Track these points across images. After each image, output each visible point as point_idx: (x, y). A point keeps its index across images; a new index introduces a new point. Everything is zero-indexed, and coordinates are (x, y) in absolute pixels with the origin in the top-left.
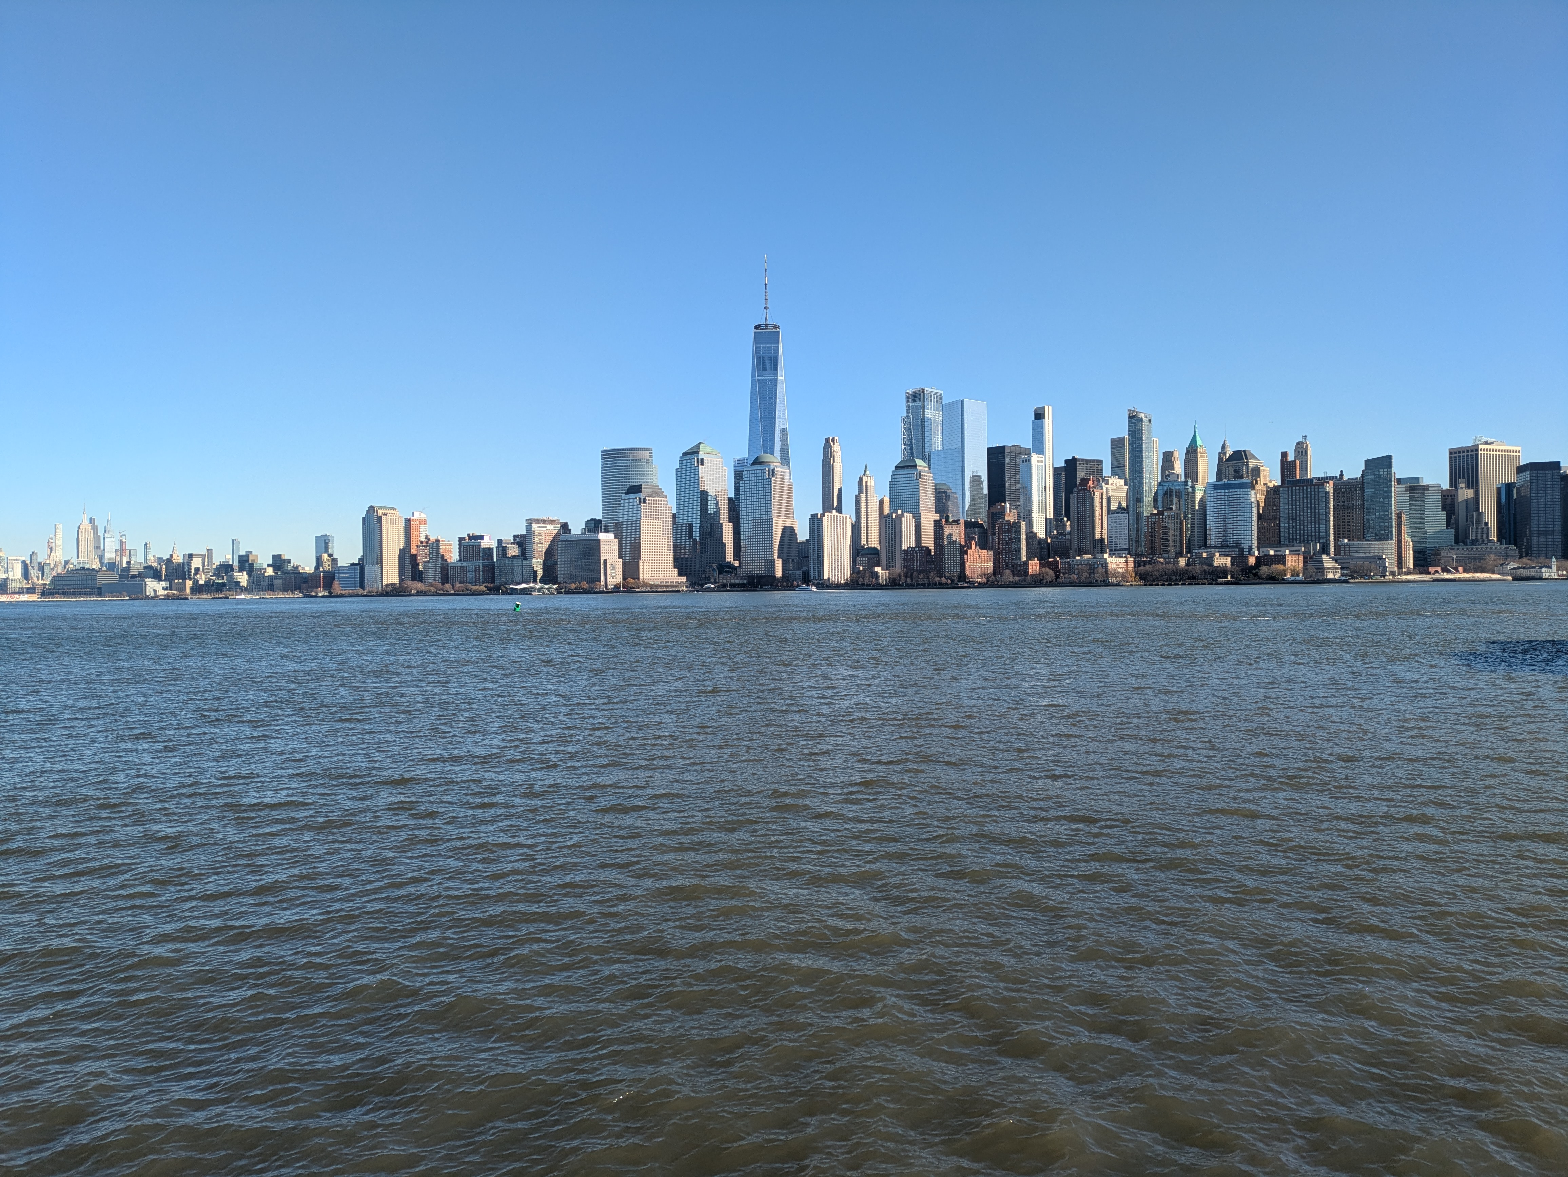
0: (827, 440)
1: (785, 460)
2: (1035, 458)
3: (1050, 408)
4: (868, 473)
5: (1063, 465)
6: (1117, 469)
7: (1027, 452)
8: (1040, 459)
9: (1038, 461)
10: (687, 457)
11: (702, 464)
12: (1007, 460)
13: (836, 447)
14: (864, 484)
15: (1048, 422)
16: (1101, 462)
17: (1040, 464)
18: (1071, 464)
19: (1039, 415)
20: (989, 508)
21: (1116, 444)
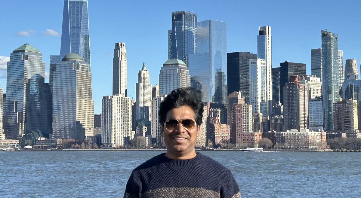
0: (117, 45)
1: (87, 58)
2: (259, 61)
3: (270, 27)
4: (145, 68)
5: (279, 66)
6: (315, 71)
7: (254, 57)
8: (263, 62)
9: (261, 64)
10: (16, 54)
11: (27, 59)
12: (241, 62)
13: (123, 50)
14: (142, 76)
15: (268, 37)
16: (304, 65)
17: (263, 65)
18: (285, 66)
19: (262, 33)
20: (228, 95)
21: (315, 53)
